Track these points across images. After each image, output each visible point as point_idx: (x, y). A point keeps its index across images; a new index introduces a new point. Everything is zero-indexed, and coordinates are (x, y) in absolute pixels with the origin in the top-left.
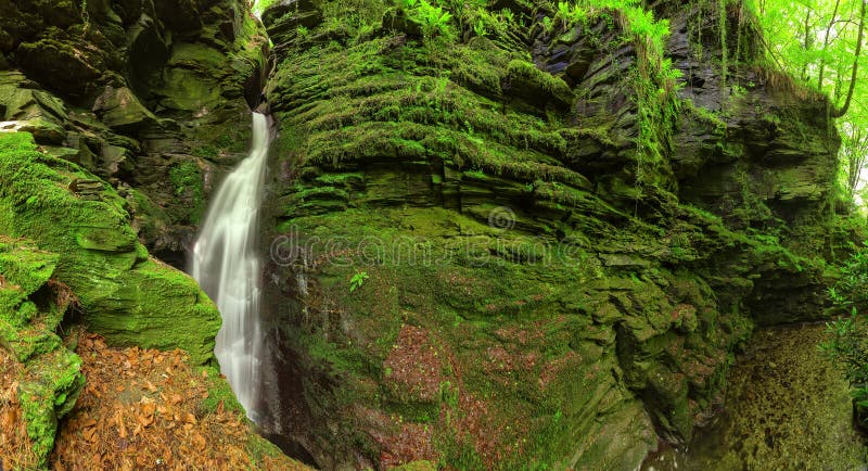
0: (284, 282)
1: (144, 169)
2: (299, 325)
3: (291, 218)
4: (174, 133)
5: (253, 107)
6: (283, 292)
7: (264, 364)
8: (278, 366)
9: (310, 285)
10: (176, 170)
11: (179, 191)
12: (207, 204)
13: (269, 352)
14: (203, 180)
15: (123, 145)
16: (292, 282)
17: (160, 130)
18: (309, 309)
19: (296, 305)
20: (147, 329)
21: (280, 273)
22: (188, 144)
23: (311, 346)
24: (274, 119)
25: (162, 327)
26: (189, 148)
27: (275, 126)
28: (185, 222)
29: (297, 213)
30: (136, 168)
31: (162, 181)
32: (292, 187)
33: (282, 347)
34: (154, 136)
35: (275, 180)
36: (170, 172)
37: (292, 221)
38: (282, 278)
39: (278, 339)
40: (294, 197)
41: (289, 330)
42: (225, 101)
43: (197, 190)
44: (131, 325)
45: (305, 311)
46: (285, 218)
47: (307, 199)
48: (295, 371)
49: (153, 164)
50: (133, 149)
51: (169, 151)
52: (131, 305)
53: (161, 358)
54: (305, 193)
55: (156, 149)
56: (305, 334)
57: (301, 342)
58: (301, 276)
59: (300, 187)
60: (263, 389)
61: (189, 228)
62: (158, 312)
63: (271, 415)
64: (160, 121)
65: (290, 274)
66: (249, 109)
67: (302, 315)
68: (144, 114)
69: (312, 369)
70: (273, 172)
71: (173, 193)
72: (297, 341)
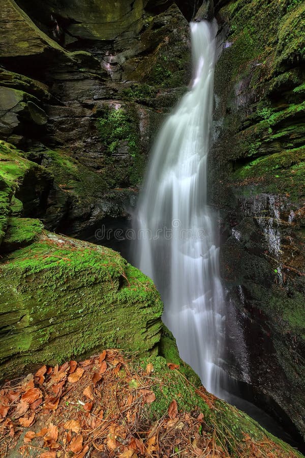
0: (247, 238)
1: (62, 123)
2: (269, 286)
3: (253, 158)
4: (92, 73)
5: (190, 16)
6: (246, 249)
7: (228, 319)
8: (245, 323)
9: (283, 241)
10: (103, 121)
11: (111, 147)
12: (146, 158)
13: (232, 309)
14: (138, 130)
15: (19, 87)
16: (258, 237)
17: (72, 69)
18: (284, 270)
19: (264, 265)
20: (51, 341)
21: (241, 229)
22: (113, 85)
23: (286, 311)
24: (221, 22)
25: (76, 331)
26: (115, 91)
27: (222, 33)
28: (125, 184)
29: (262, 150)
30: (50, 121)
31: (88, 136)
32: (253, 116)
33: (247, 306)
34: (67, 76)
35: (228, 111)
36: (96, 125)
37: (254, 163)
38: (243, 233)
39: (242, 297)
40: (256, 129)
41: (256, 289)
42: (151, 19)
43: (132, 143)
44: (24, 344)
45: (278, 271)
46: (244, 160)
47: (276, 128)
48: (265, 332)
49: (71, 114)
50: (40, 93)
51: (90, 97)
52: (13, 318)
53: (80, 372)
54: (273, 118)
55: (73, 96)
56: (277, 296)
57: (272, 304)
58: (271, 231)
59: (265, 112)
60: (229, 343)
61: (130, 189)
62: (61, 315)
63: (238, 366)
64: (70, 54)
65: (254, 229)
66: (185, 21)
67: (273, 276)
68: (45, 43)
69: (288, 335)
70: (224, 102)
71: (104, 150)
72: (268, 303)
